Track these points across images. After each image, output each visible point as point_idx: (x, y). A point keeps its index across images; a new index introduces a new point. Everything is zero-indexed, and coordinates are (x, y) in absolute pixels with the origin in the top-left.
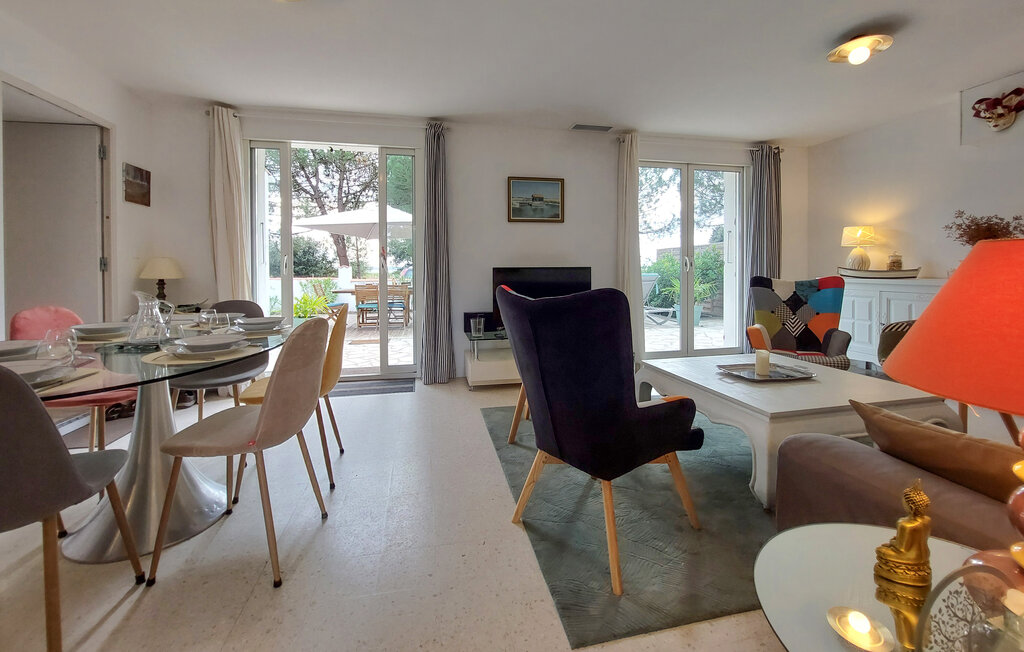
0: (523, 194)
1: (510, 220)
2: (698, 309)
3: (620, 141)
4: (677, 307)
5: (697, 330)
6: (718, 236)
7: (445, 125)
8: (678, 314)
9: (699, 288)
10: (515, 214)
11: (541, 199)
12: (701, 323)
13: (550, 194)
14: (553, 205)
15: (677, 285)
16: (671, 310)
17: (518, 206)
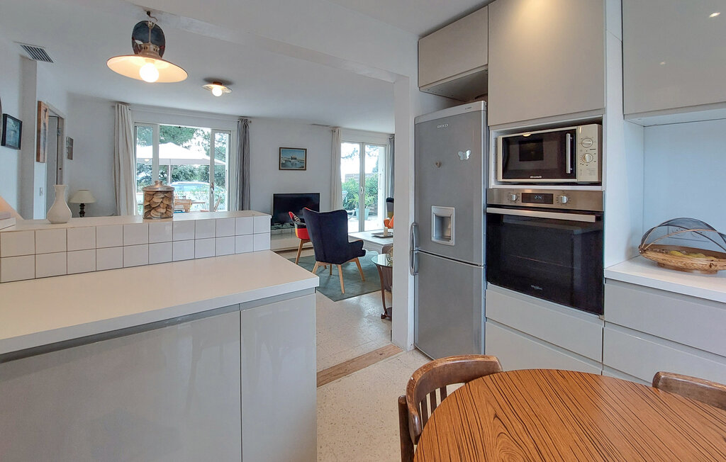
0: (287, 156)
1: (280, 169)
2: (367, 211)
3: (333, 131)
4: (356, 210)
5: (366, 222)
6: (376, 170)
7: (249, 120)
8: (357, 214)
9: (368, 199)
10: (283, 166)
11: (296, 159)
12: (369, 218)
13: (300, 156)
14: (301, 162)
15: (357, 198)
16: (353, 211)
17: (284, 162)
